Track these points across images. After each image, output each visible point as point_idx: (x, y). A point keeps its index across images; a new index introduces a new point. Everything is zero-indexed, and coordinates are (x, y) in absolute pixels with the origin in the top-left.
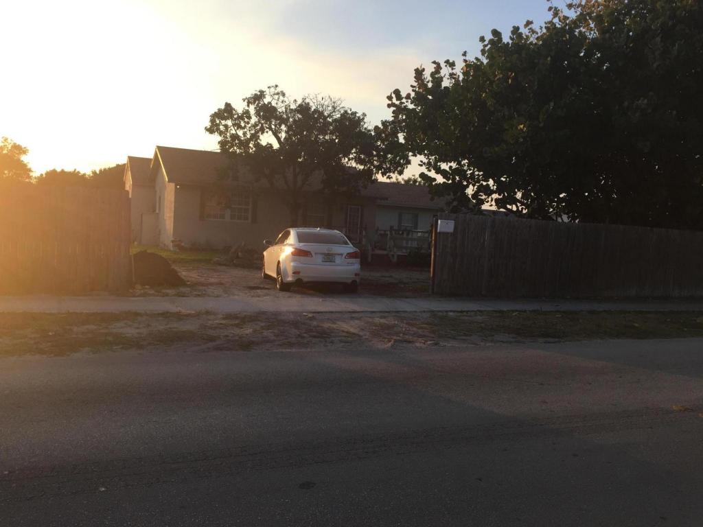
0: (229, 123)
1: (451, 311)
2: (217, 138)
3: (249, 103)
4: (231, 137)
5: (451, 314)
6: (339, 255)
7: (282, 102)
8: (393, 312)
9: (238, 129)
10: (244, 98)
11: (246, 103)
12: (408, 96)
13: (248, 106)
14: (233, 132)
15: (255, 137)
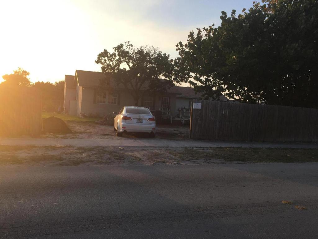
0: (106, 58)
1: (195, 147)
2: (100, 66)
3: (115, 50)
4: (107, 65)
5: (195, 148)
6: (145, 119)
7: (132, 49)
8: (165, 147)
9: (110, 61)
10: (113, 47)
11: (114, 50)
12: (186, 45)
13: (115, 51)
14: (108, 63)
15: (118, 65)
